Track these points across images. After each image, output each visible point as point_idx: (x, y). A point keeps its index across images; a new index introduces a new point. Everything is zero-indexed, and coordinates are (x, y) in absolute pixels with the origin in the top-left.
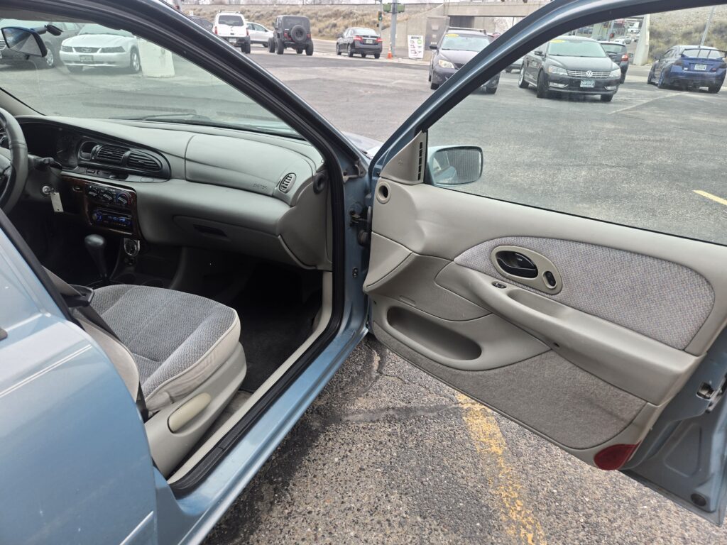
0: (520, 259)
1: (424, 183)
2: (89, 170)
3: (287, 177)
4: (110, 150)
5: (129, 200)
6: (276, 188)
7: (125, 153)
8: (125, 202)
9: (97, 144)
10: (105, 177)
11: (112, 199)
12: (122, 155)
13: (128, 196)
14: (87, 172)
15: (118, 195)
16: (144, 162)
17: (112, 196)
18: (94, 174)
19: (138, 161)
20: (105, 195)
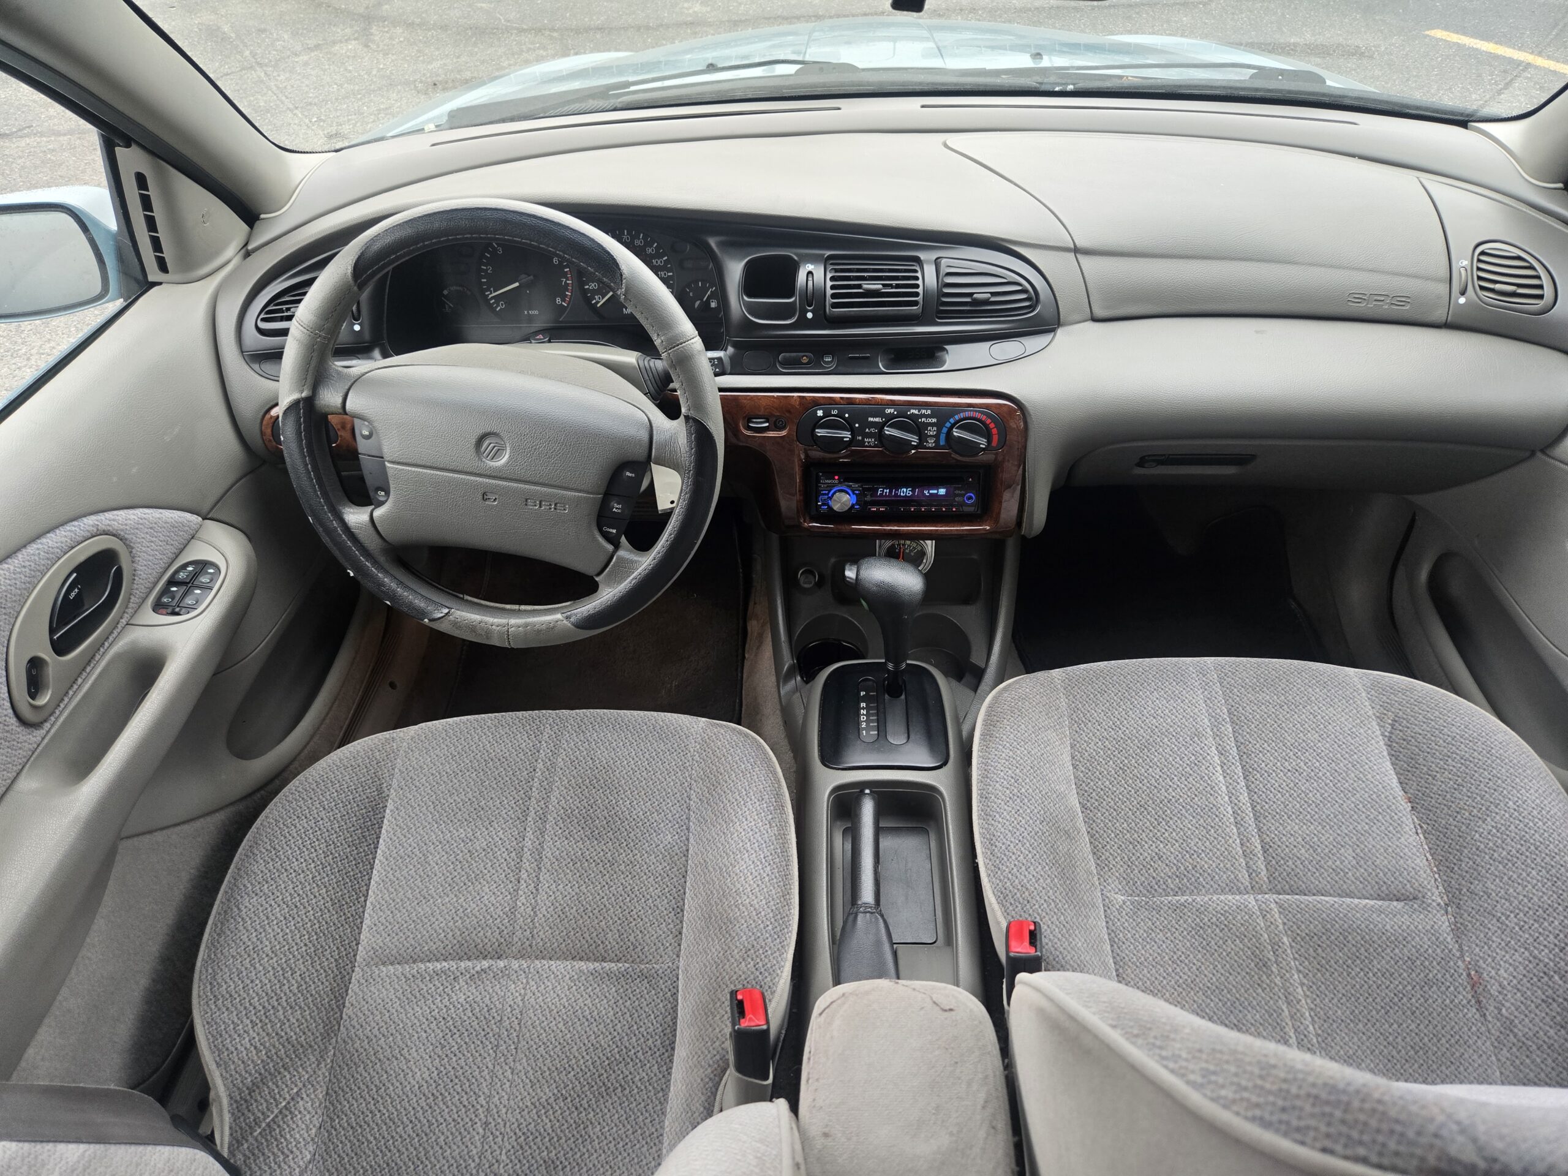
2: (787, 354)
3: (1483, 258)
4: (866, 274)
5: (995, 431)
6: (1462, 300)
7: (919, 275)
8: (982, 442)
9: (796, 258)
10: (865, 371)
11: (920, 439)
12: (917, 286)
13: (988, 421)
14: (780, 363)
15: (948, 425)
16: (989, 295)
17: (918, 429)
18: (815, 367)
19: (970, 295)
20: (889, 431)
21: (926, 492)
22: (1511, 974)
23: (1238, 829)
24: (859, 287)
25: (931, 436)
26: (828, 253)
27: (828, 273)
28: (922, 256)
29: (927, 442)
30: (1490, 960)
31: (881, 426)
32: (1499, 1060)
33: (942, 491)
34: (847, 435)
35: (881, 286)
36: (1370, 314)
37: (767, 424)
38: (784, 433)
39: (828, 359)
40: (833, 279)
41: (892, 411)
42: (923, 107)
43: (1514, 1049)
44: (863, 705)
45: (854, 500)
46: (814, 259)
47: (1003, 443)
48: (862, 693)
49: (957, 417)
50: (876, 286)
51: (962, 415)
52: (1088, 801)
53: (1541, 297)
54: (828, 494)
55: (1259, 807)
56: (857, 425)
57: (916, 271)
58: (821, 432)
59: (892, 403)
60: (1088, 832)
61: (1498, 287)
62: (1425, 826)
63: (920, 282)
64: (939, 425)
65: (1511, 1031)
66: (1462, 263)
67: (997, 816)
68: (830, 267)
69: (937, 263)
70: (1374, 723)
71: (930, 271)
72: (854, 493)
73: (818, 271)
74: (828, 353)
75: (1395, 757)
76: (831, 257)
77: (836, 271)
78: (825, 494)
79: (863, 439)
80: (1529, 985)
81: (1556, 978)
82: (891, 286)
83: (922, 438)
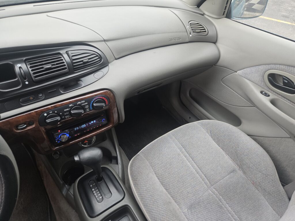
0: (286, 81)
1: (226, 17)
2: (23, 99)
3: (191, 25)
4: (43, 63)
5: (106, 100)
6: (191, 36)
7: (63, 58)
8: (103, 104)
9: (11, 63)
10: (56, 95)
11: (84, 110)
12: (64, 62)
13: (103, 98)
14: (22, 103)
15: (91, 103)
16: (88, 60)
17: (83, 108)
18: (37, 99)
19: (82, 61)
20: (72, 112)
21: (90, 123)
22: (260, 179)
23: (198, 174)
24: (43, 68)
25: (87, 108)
26: (24, 58)
27: (28, 66)
28: (61, 52)
29: (87, 110)
30: (254, 178)
31: (70, 111)
32: (266, 199)
33: (95, 121)
34: (59, 118)
35: (51, 66)
36: (175, 43)
37: (26, 126)
38: (34, 126)
39: (41, 95)
40: (31, 67)
41: (72, 105)
42: (34, 6)
43: (268, 195)
44: (93, 190)
45: (68, 135)
46: (20, 62)
47: (109, 102)
48: (91, 186)
49: (93, 100)
50: (49, 66)
51: (95, 99)
52: (166, 187)
53: (205, 31)
54: (58, 137)
55: (199, 166)
56: (61, 114)
57: (61, 58)
58: (48, 121)
59: (70, 103)
60: (171, 196)
61: (197, 31)
62: (227, 153)
63: (64, 61)
64: (89, 104)
65: (265, 192)
66: (188, 27)
67: (153, 211)
68: (28, 63)
69: (67, 53)
70: (207, 134)
71: (65, 56)
72: (67, 134)
73: (24, 66)
74: (40, 93)
75: (214, 140)
76: (26, 60)
77: (31, 64)
78: (57, 138)
79: (65, 117)
80: (264, 180)
81: (268, 176)
82: (54, 65)
83: (85, 110)
